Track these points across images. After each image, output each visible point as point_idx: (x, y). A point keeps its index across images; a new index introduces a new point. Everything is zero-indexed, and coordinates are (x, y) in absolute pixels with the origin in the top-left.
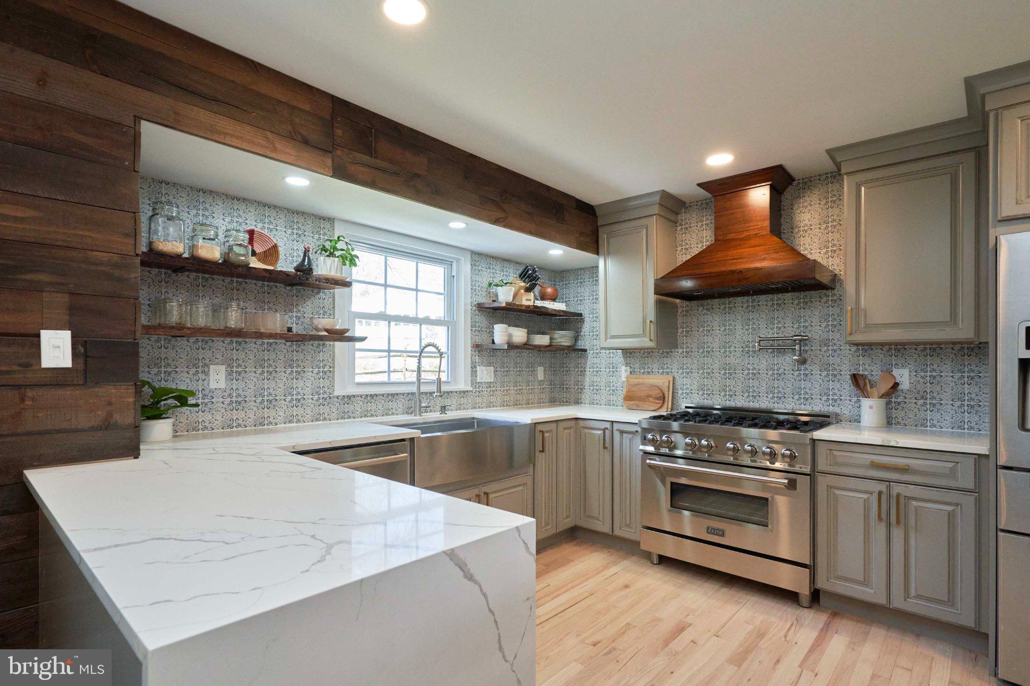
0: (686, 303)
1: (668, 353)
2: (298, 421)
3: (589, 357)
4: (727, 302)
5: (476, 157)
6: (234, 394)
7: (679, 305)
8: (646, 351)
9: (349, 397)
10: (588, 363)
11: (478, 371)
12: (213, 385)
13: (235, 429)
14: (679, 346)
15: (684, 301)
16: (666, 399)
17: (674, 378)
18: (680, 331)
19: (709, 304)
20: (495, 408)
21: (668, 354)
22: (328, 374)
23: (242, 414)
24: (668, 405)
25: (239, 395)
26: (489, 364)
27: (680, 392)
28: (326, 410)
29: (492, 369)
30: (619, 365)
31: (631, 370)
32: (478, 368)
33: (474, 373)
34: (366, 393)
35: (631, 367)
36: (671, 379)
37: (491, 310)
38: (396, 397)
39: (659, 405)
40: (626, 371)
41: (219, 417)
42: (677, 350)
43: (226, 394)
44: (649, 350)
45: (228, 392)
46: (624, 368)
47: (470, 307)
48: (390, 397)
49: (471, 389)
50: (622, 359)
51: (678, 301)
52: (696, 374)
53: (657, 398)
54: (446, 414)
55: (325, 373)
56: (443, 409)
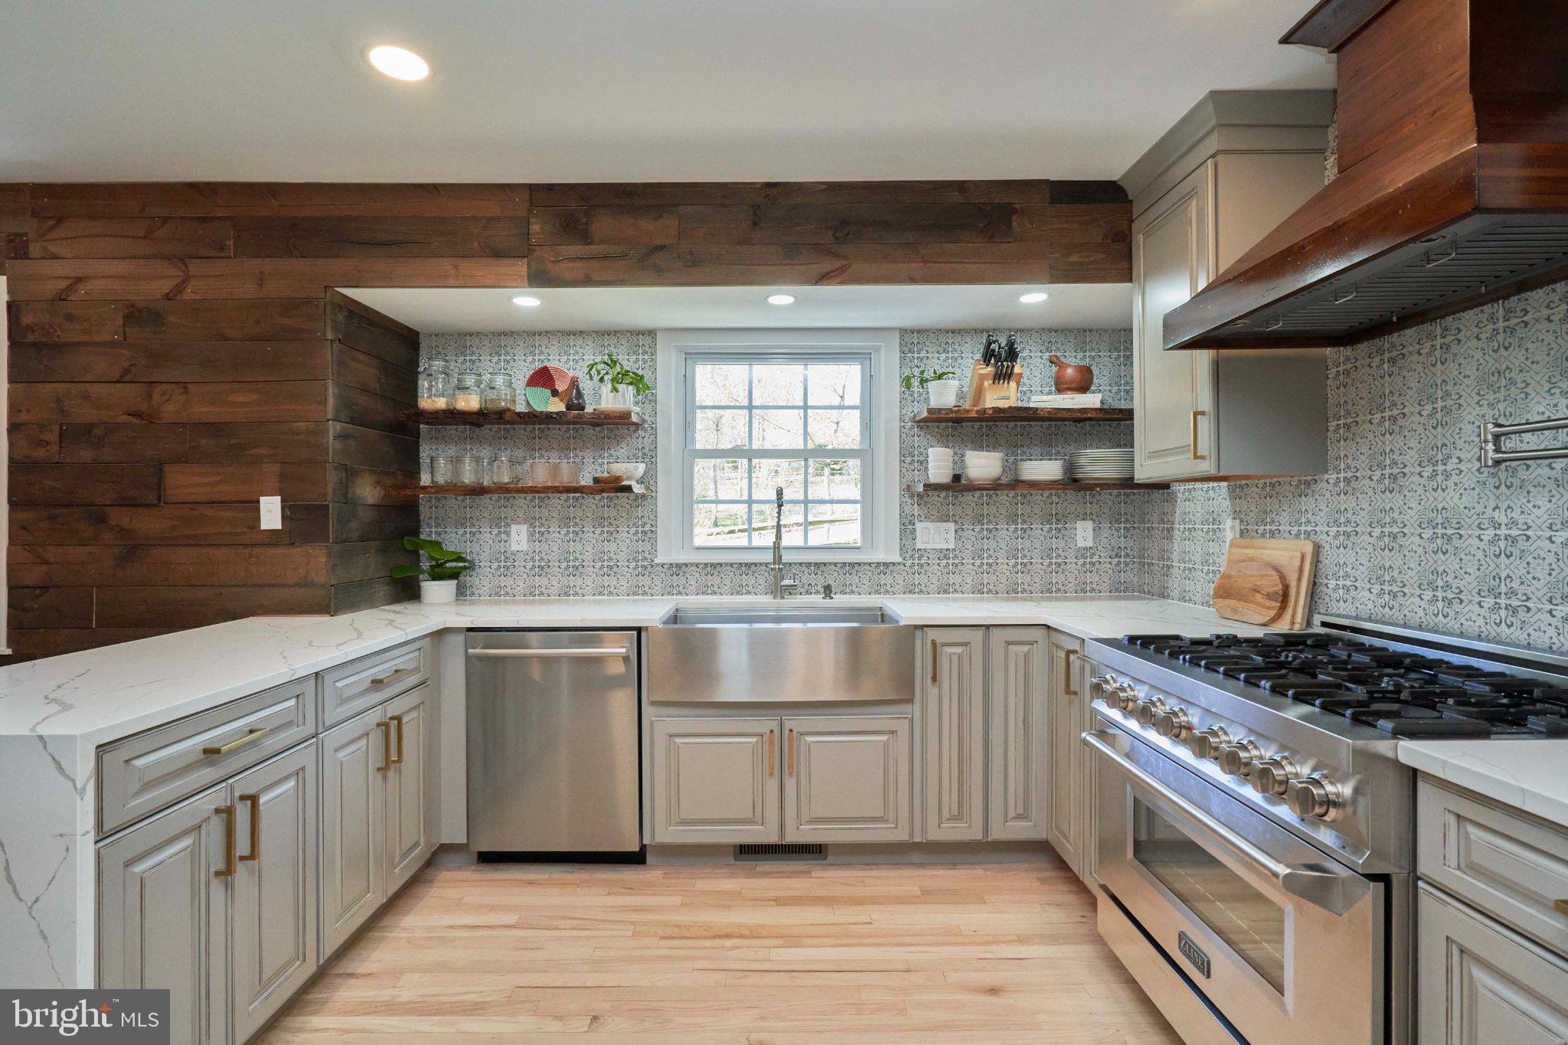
0: (1346, 352)
1: (1308, 484)
2: (610, 593)
3: (1179, 500)
4: (1439, 331)
5: (777, 184)
6: (537, 558)
7: (1330, 362)
8: (1268, 481)
9: (679, 566)
10: (1178, 512)
11: (917, 530)
12: (514, 547)
13: (537, 597)
14: (1330, 466)
15: (1342, 349)
16: (1292, 599)
17: (1317, 549)
18: (1332, 425)
19: (1393, 346)
20: (960, 595)
21: (1306, 487)
22: (649, 535)
23: (545, 581)
24: (1293, 616)
25: (542, 559)
26: (945, 518)
27: (1332, 583)
28: (646, 581)
29: (951, 526)
30: (1224, 515)
31: (1243, 527)
32: (918, 525)
33: (907, 528)
34: (705, 562)
35: (1242, 521)
36: (1309, 549)
37: (950, 424)
38: (753, 568)
39: (1273, 613)
40: (1232, 528)
41: (521, 583)
42: (1327, 476)
43: (528, 557)
44: (1274, 480)
45: (531, 555)
46: (1229, 523)
47: (897, 424)
48: (743, 569)
49: (900, 560)
50: (1228, 502)
51: (1328, 350)
52: (1367, 538)
53: (1269, 596)
54: (832, 598)
55: (644, 533)
56: (828, 591)
